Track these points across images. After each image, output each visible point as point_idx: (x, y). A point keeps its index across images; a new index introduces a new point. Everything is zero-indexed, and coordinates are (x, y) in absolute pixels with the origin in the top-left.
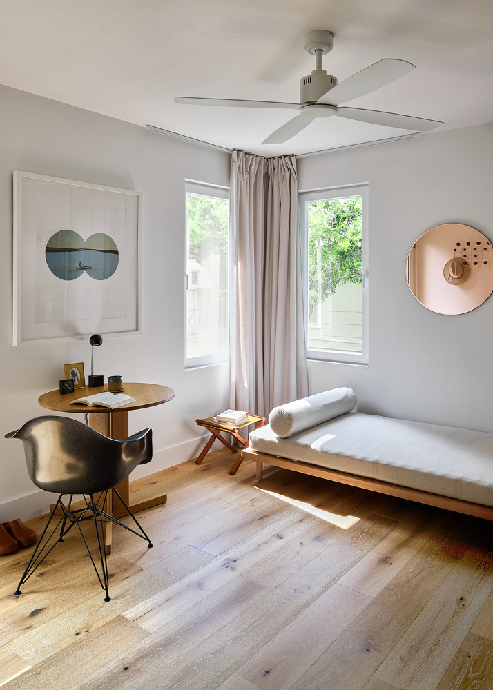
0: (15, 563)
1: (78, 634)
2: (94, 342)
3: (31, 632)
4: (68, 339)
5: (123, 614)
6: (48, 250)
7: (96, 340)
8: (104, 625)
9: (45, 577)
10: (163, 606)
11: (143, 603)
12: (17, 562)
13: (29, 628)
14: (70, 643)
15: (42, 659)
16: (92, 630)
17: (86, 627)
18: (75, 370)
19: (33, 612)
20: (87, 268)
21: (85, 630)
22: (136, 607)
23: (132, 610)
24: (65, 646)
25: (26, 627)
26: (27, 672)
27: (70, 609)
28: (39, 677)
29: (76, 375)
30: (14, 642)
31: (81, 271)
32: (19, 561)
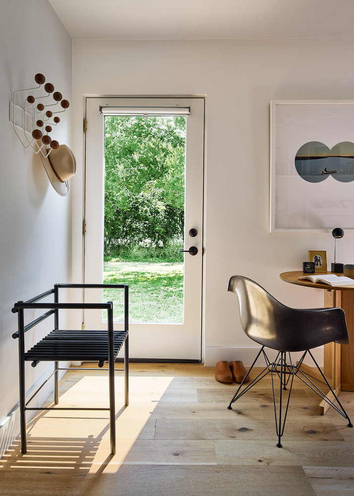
0: (253, 391)
1: (260, 461)
2: (335, 234)
3: (232, 441)
4: (315, 231)
5: (304, 467)
6: (297, 159)
7: (338, 233)
8: (283, 467)
9: (265, 409)
10: (344, 481)
11: (327, 468)
12: (255, 391)
13: (232, 437)
14: (251, 464)
15: (226, 463)
16: (272, 464)
17: (269, 460)
18: (318, 256)
19: (242, 428)
20: (333, 173)
21: (267, 461)
22: (319, 467)
23: (312, 467)
24: (246, 464)
25: (231, 435)
26: (212, 466)
27: (267, 439)
28: (217, 474)
29: (319, 260)
30: (218, 441)
31: (327, 175)
32: (256, 391)
